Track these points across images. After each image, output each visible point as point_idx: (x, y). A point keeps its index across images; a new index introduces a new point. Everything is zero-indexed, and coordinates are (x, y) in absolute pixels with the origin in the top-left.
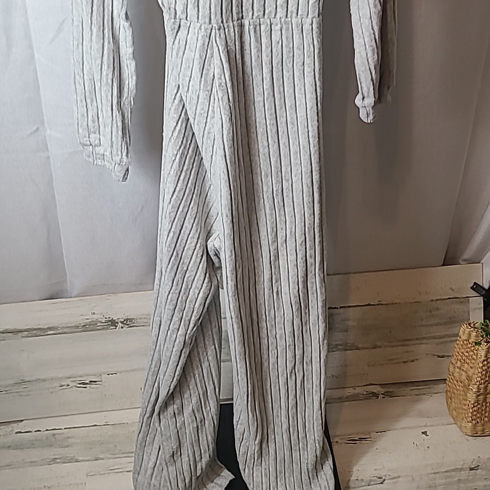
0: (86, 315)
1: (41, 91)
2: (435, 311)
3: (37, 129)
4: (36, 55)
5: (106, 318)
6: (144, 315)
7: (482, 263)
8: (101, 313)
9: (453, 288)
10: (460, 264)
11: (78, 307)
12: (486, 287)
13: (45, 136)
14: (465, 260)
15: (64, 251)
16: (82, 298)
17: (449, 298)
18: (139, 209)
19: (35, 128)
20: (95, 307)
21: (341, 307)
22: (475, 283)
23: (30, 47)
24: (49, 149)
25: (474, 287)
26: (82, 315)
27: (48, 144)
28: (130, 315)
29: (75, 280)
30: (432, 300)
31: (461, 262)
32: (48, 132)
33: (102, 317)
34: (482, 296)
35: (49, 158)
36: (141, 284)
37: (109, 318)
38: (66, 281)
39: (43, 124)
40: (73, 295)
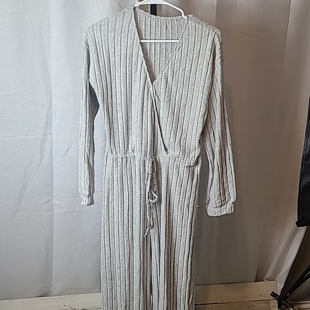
0: (60, 307)
1: (54, 181)
2: (252, 307)
3: (49, 200)
4: (54, 163)
5: (72, 308)
6: (92, 307)
7: (276, 281)
8: (69, 306)
9: (261, 294)
10: (264, 281)
11: (57, 302)
12: (279, 294)
13: (53, 204)
14: (266, 279)
15: (53, 267)
16: (59, 296)
17: (259, 300)
18: (97, 244)
19: (48, 199)
20: (66, 301)
21: (201, 304)
22: (273, 292)
23: (52, 159)
24: (54, 210)
25: (272, 294)
26: (58, 306)
27: (54, 208)
28: (85, 307)
29: (57, 286)
30: (250, 301)
31: (265, 280)
32: (55, 201)
33: (69, 308)
34: (277, 299)
35: (53, 215)
36: (92, 288)
37: (73, 308)
38: (51, 285)
39: (53, 197)
40: (54, 295)
